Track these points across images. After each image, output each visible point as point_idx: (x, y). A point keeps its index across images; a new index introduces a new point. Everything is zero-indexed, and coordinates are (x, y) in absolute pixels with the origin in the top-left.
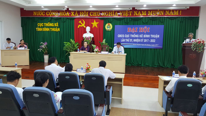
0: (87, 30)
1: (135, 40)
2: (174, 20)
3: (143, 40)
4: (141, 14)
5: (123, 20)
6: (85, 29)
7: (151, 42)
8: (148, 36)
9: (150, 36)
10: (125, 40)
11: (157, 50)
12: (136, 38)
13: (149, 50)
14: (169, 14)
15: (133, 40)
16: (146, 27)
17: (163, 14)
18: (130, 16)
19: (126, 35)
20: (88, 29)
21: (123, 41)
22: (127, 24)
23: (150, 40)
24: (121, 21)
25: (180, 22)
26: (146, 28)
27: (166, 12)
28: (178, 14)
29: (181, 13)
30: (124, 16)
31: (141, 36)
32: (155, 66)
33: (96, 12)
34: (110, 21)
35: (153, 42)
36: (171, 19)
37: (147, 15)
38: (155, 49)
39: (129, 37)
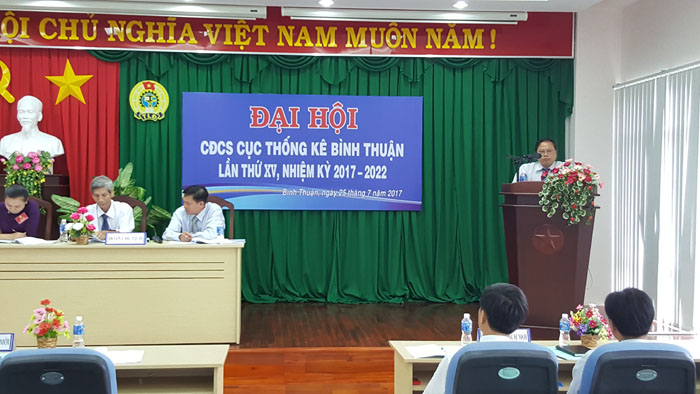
0: (20, 116)
1: (288, 171)
2: (468, 74)
3: (327, 171)
4: (314, 42)
5: (226, 69)
6: (12, 109)
7: (367, 176)
8: (351, 149)
9: (362, 149)
10: (240, 170)
11: (399, 216)
12: (295, 160)
13: (362, 217)
14: (443, 43)
15: (279, 170)
16: (338, 106)
17: (414, 46)
18: (260, 48)
19: (241, 143)
20: (29, 109)
21: (228, 174)
22: (246, 88)
23: (361, 168)
24: (216, 73)
25: (495, 83)
26: (338, 111)
27: (427, 34)
28: (480, 46)
29: (493, 41)
30: (228, 48)
31: (318, 149)
32: (393, 300)
33: (74, 22)
34: (154, 71)
35: (378, 177)
36: (454, 70)
37: (341, 46)
38: (390, 213)
39: (258, 153)
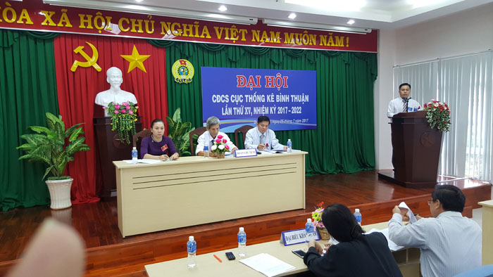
1: (256, 111)
3: (275, 109)
4: (270, 39)
5: (223, 53)
7: (293, 112)
8: (285, 98)
9: (290, 98)
10: (233, 111)
12: (259, 104)
13: (290, 134)
14: (327, 43)
15: (252, 110)
16: (279, 76)
17: (315, 44)
19: (233, 96)
20: (115, 75)
21: (226, 113)
22: (234, 65)
23: (290, 108)
24: (218, 56)
26: (279, 78)
27: (320, 37)
28: (342, 45)
29: (348, 43)
30: (228, 41)
31: (270, 98)
33: (140, 21)
34: (187, 54)
35: (298, 112)
36: (330, 56)
37: (282, 43)
39: (241, 101)
